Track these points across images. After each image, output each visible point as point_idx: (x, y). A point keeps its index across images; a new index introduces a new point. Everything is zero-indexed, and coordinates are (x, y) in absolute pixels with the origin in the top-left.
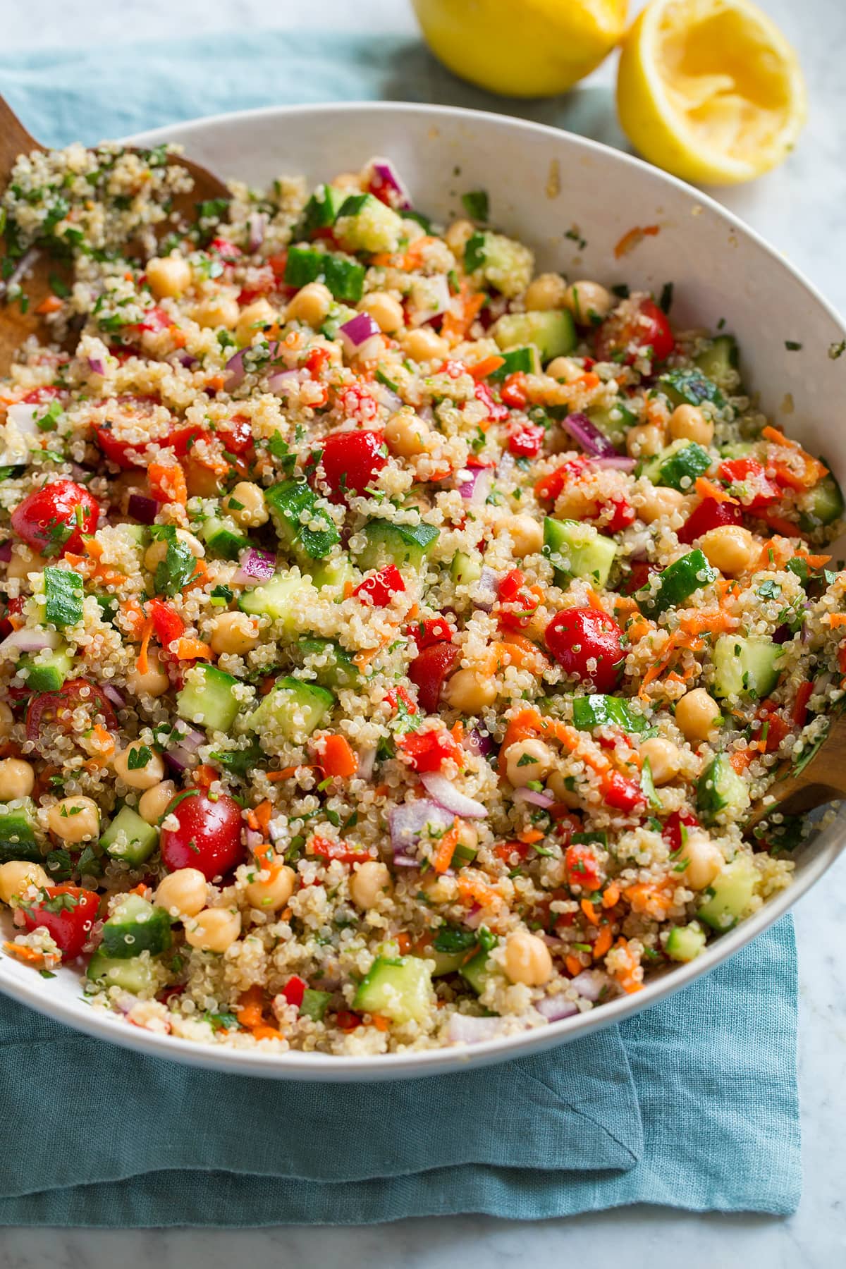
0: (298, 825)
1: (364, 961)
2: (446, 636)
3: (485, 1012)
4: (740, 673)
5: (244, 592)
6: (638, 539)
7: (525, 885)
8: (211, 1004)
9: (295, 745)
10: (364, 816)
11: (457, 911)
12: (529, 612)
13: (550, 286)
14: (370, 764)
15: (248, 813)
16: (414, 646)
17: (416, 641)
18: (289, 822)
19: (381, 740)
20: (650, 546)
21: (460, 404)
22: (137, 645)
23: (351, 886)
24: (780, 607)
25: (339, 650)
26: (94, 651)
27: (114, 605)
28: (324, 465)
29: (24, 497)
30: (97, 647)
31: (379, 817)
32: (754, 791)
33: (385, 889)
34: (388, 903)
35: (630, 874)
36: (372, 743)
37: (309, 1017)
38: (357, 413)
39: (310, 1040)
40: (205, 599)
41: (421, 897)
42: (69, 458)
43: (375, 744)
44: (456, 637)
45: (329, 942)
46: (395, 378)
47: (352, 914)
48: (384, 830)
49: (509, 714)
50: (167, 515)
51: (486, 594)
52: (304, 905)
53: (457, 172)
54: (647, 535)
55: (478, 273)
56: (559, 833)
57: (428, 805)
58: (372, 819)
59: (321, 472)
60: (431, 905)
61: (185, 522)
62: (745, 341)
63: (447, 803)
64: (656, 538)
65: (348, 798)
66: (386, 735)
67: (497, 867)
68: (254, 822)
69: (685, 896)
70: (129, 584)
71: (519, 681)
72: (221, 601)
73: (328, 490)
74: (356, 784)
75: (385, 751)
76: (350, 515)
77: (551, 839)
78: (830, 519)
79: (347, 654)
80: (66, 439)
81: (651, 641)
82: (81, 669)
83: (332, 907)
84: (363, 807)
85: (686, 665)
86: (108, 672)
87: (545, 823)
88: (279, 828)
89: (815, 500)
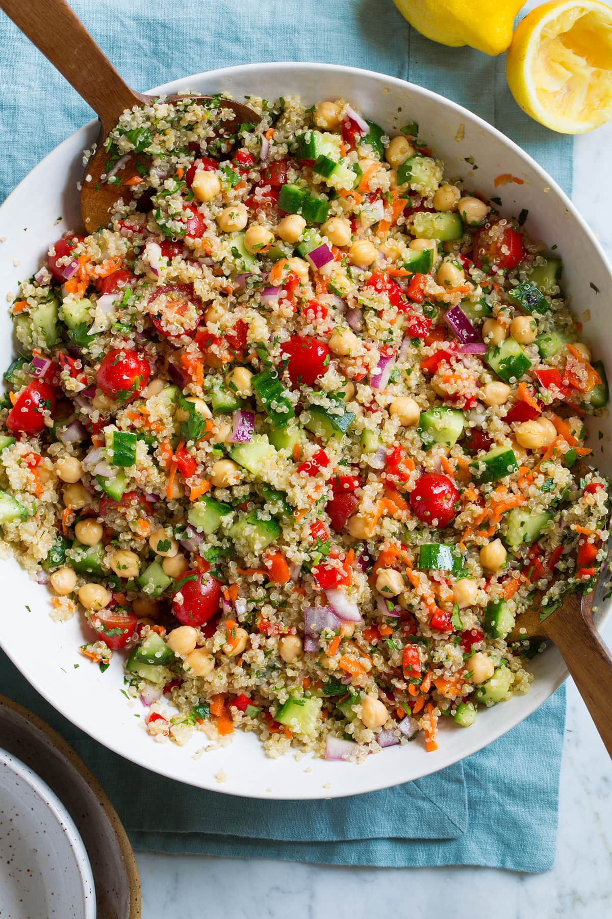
0: (252, 605)
1: (283, 698)
2: (351, 490)
3: (348, 737)
4: (522, 534)
5: (233, 447)
6: (479, 419)
7: (378, 661)
8: (195, 700)
9: (256, 557)
10: (291, 606)
11: (338, 676)
12: (403, 482)
13: (451, 195)
14: (297, 574)
15: (224, 588)
16: (331, 493)
17: (333, 490)
18: (247, 602)
19: (304, 561)
20: (484, 425)
21: (379, 314)
22: (168, 475)
23: (279, 650)
24: (553, 497)
25: (287, 505)
26: (141, 480)
27: (155, 445)
28: (289, 370)
29: (106, 352)
30: (143, 479)
31: (299, 607)
32: (519, 609)
33: (298, 656)
34: (299, 665)
35: (439, 672)
36: (299, 563)
37: (249, 718)
38: (314, 321)
39: (249, 727)
40: (210, 450)
41: (318, 664)
42: (134, 328)
43: (301, 564)
44: (357, 491)
45: (264, 676)
46: (341, 288)
47: (278, 665)
48: (301, 617)
49: (382, 547)
50: (190, 389)
51: (379, 464)
52: (252, 658)
53: (400, 110)
54: (484, 418)
55: (406, 185)
56: (403, 631)
57: (328, 611)
58: (295, 608)
59: (286, 373)
60: (323, 669)
61: (201, 395)
62: (567, 260)
63: (339, 611)
64: (489, 420)
65: (282, 591)
66: (308, 560)
67: (364, 646)
68: (227, 597)
69: (468, 689)
70: (165, 433)
71: (391, 526)
72: (219, 453)
73: (290, 384)
74: (288, 586)
75: (305, 568)
76: (303, 398)
77: (397, 634)
78: (598, 406)
79: (291, 508)
80: (134, 316)
81: (473, 512)
82: (133, 488)
83: (267, 659)
84: (291, 600)
85: (492, 525)
86: (149, 490)
87: (394, 624)
88: (242, 607)
89: (591, 394)
